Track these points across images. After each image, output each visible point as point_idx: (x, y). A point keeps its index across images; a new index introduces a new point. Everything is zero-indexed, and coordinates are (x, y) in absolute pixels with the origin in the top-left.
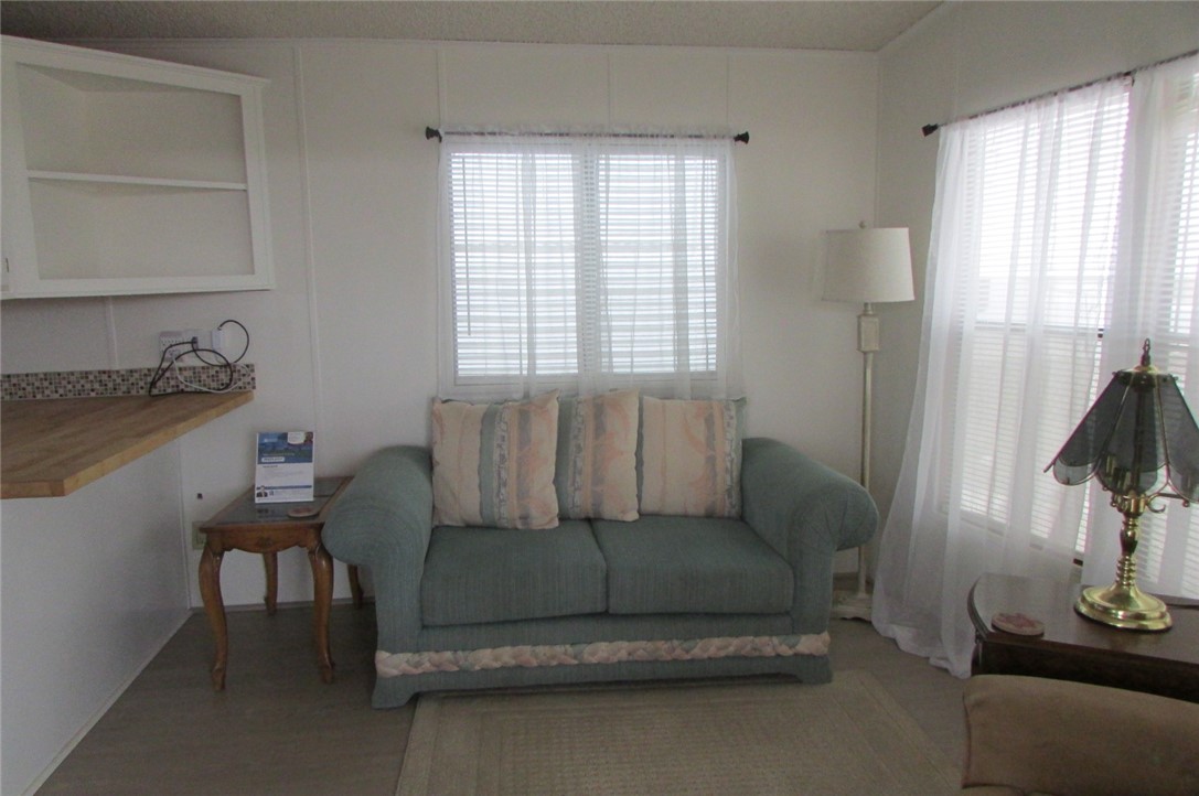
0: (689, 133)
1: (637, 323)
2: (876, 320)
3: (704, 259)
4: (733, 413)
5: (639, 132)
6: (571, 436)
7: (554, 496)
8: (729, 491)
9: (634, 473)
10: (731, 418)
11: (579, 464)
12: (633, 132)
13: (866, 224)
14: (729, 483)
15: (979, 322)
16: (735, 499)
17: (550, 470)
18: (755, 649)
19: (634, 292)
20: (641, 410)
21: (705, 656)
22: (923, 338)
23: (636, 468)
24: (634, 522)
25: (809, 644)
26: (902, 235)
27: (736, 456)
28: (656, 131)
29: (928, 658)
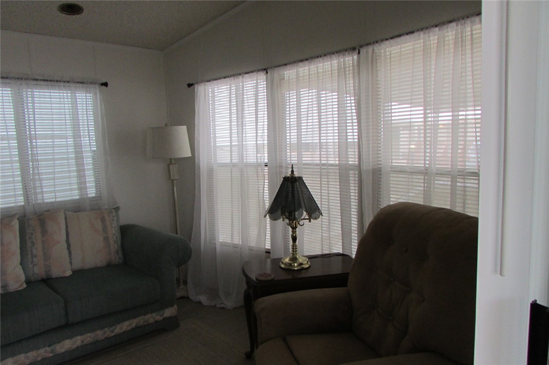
0: (77, 81)
1: (56, 175)
2: (176, 165)
3: (90, 142)
4: (114, 214)
5: (49, 79)
6: (27, 237)
7: (21, 271)
8: (117, 252)
9: (66, 252)
10: (114, 217)
11: (35, 252)
12: (46, 79)
13: (168, 124)
14: (117, 247)
15: (218, 164)
16: (120, 255)
17: (17, 258)
18: (145, 322)
19: (54, 160)
20: (66, 219)
21: (122, 331)
22: (196, 172)
23: (67, 249)
24: (70, 276)
25: (169, 312)
26: (184, 129)
27: (119, 235)
28: (59, 79)
29: (216, 305)
